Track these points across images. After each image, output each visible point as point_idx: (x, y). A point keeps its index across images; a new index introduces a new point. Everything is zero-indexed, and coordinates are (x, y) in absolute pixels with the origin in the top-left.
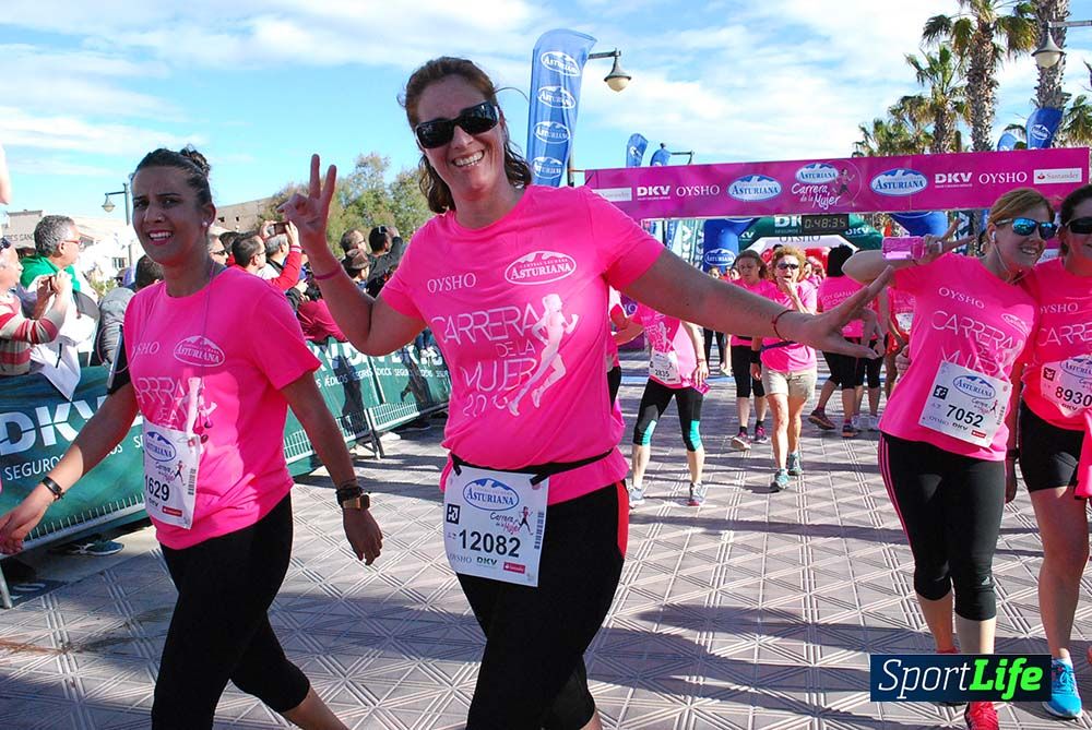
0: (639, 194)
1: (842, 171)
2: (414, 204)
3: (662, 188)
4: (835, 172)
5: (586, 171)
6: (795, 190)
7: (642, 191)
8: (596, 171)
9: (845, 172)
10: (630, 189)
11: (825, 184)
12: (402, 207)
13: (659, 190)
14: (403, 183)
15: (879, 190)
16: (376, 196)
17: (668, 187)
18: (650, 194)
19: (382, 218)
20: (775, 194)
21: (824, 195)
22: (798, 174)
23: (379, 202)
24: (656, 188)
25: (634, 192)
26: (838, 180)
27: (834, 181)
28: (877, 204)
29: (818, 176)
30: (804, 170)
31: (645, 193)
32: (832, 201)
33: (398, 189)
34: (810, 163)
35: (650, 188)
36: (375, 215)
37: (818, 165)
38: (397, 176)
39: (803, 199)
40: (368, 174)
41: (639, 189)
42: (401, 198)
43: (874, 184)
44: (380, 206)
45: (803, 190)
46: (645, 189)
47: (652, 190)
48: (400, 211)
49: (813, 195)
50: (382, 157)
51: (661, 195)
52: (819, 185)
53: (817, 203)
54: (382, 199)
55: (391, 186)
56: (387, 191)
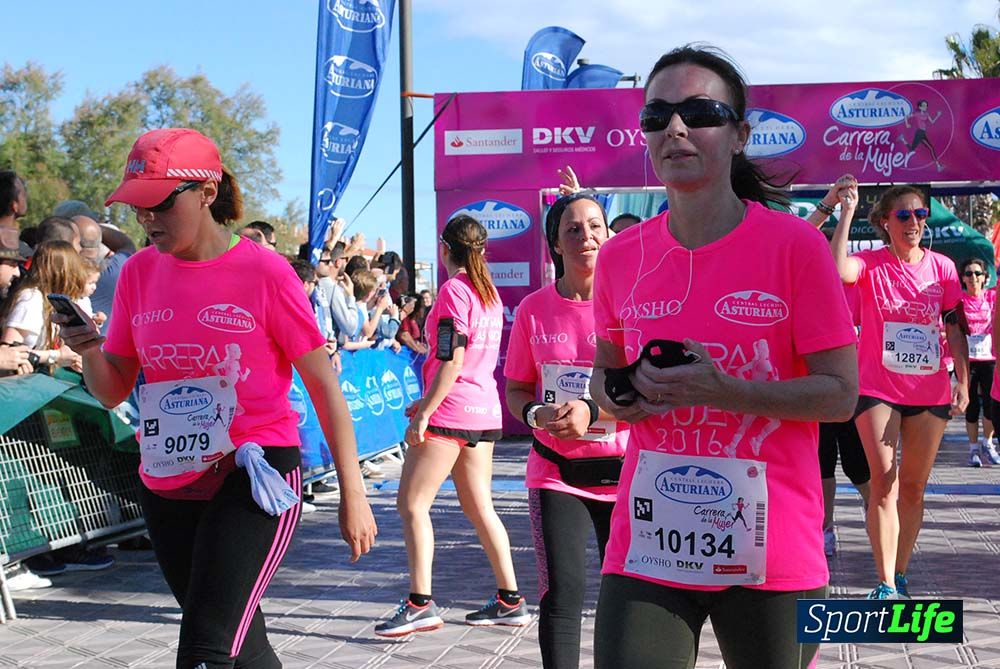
0: (537, 141)
1: (916, 107)
2: (107, 165)
3: (579, 130)
4: (904, 106)
5: (436, 94)
6: (831, 137)
7: (542, 136)
8: (457, 97)
9: (924, 107)
10: (521, 130)
11: (885, 129)
12: (86, 168)
13: (574, 135)
14: (86, 124)
15: (986, 141)
16: (34, 147)
17: (591, 130)
18: (558, 141)
19: (43, 189)
20: (792, 146)
21: (884, 149)
22: (835, 110)
23: (39, 159)
24: (569, 130)
25: (527, 137)
26: (910, 120)
27: (903, 121)
28: (984, 168)
29: (873, 113)
30: (847, 102)
31: (547, 140)
32: (899, 160)
33: (77, 135)
34: (858, 89)
35: (558, 130)
36: (32, 183)
37: (872, 94)
38: (76, 110)
39: (845, 156)
40: (19, 105)
41: (536, 132)
42: (82, 151)
43: (978, 129)
44: (41, 167)
45: (844, 140)
46: (547, 132)
47: (561, 135)
48: (80, 177)
49: (864, 148)
50: (48, 72)
51: (578, 143)
52: (875, 130)
53: (870, 165)
54: (46, 152)
55: (63, 127)
56: (58, 138)
